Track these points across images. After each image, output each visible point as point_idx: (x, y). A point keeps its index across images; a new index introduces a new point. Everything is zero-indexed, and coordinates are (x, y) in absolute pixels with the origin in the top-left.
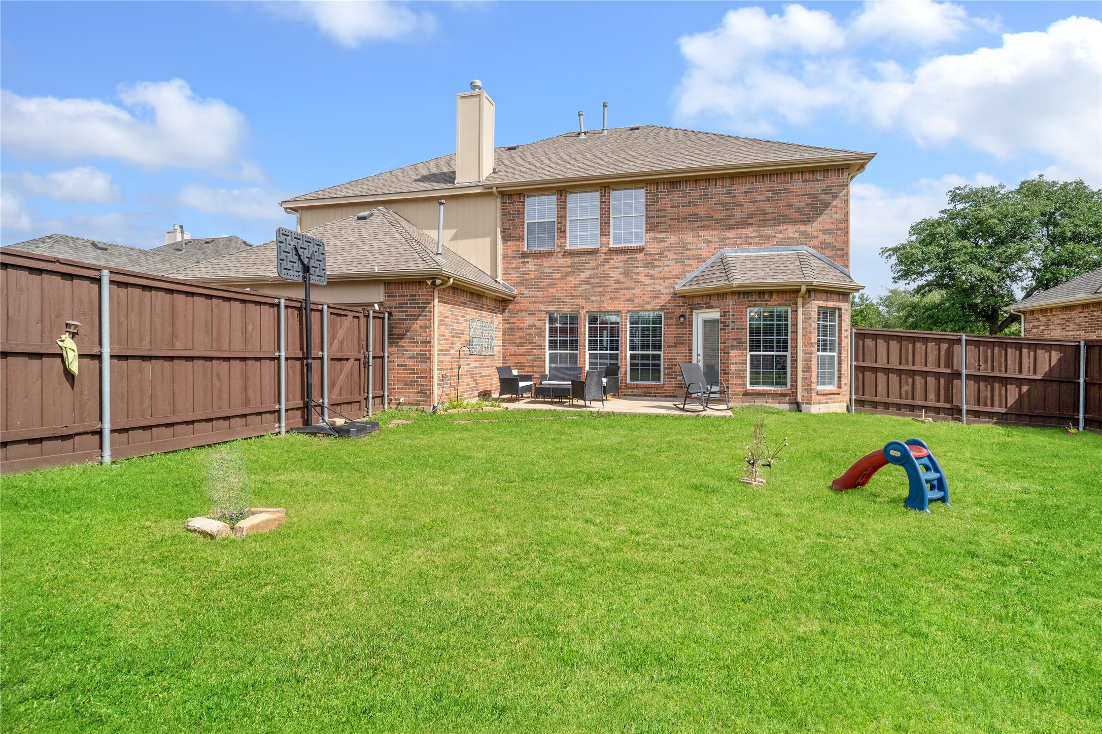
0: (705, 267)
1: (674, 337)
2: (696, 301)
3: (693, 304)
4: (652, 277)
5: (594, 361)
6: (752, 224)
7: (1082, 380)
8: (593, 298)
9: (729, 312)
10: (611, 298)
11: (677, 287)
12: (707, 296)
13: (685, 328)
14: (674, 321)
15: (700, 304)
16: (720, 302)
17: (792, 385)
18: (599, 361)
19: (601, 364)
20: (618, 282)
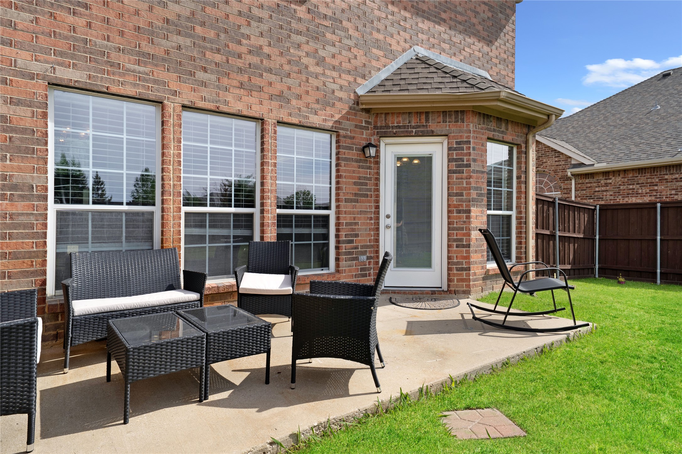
0: (396, 67)
1: (355, 184)
2: (394, 121)
3: (387, 127)
4: (321, 62)
5: (196, 231)
6: (445, 21)
7: (597, 237)
8: (201, 75)
9: (469, 142)
10: (241, 86)
11: (361, 91)
12: (419, 113)
13: (370, 168)
14: (354, 154)
15: (404, 127)
16: (448, 126)
17: (517, 258)
18: (208, 232)
19: (213, 238)
20: (256, 51)
